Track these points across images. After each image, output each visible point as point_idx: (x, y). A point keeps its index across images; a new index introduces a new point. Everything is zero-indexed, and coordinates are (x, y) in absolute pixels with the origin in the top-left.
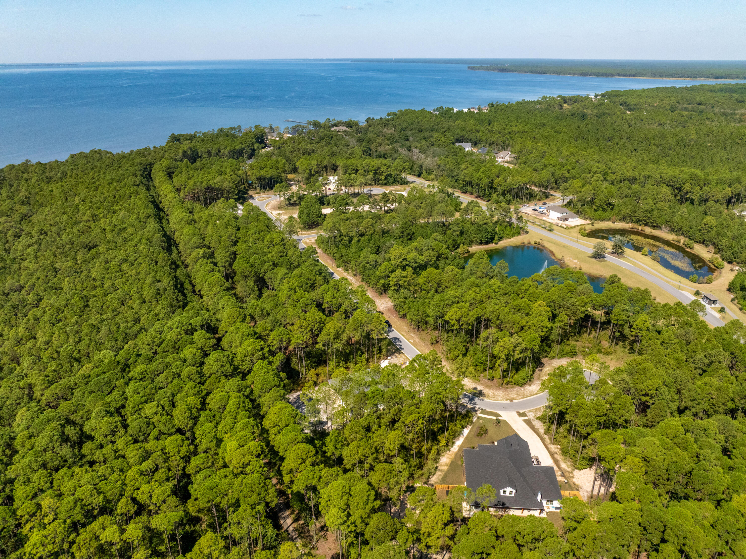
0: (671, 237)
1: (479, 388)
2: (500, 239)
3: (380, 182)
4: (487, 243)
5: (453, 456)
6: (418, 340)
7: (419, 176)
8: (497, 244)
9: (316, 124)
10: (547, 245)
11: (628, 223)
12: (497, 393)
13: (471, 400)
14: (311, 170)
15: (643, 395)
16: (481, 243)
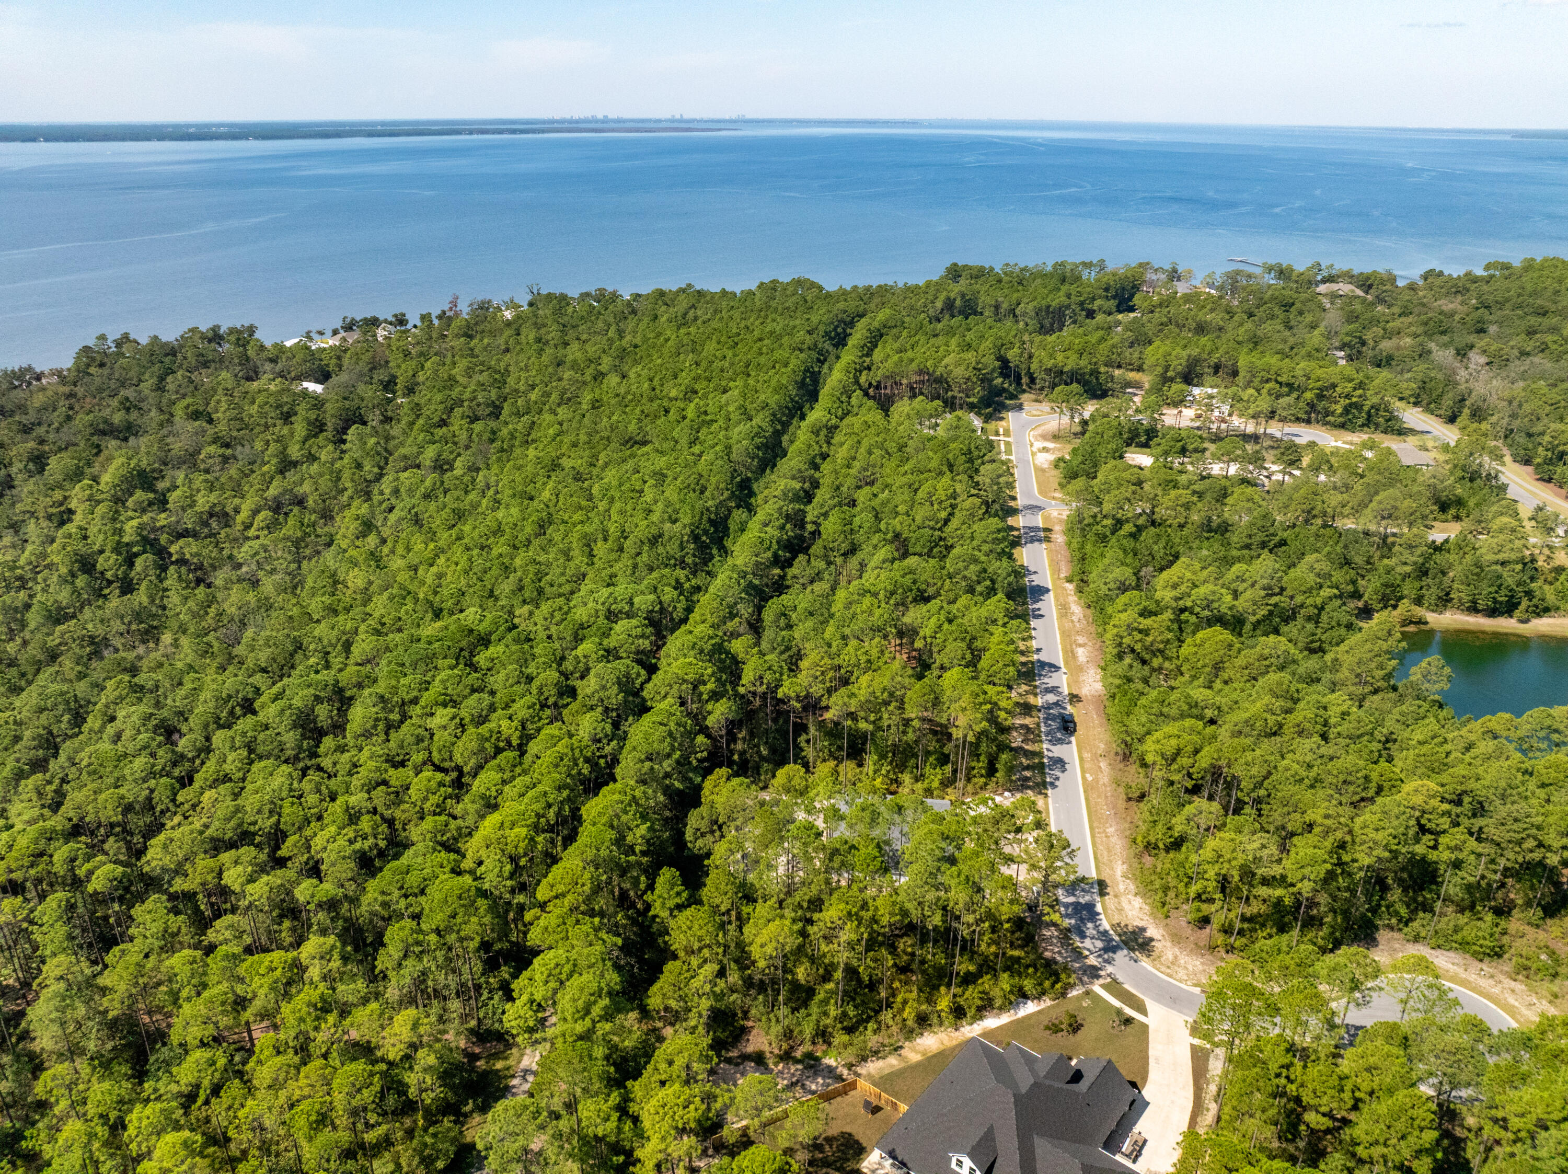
1: (1151, 932)
2: (1543, 610)
3: (1330, 418)
4: (1492, 612)
5: (955, 1043)
6: (1103, 779)
7: (1452, 420)
8: (1526, 621)
9: (1283, 273)
12: (1184, 959)
13: (1110, 948)
14: (1167, 369)
15: (1495, 1121)
16: (1473, 609)
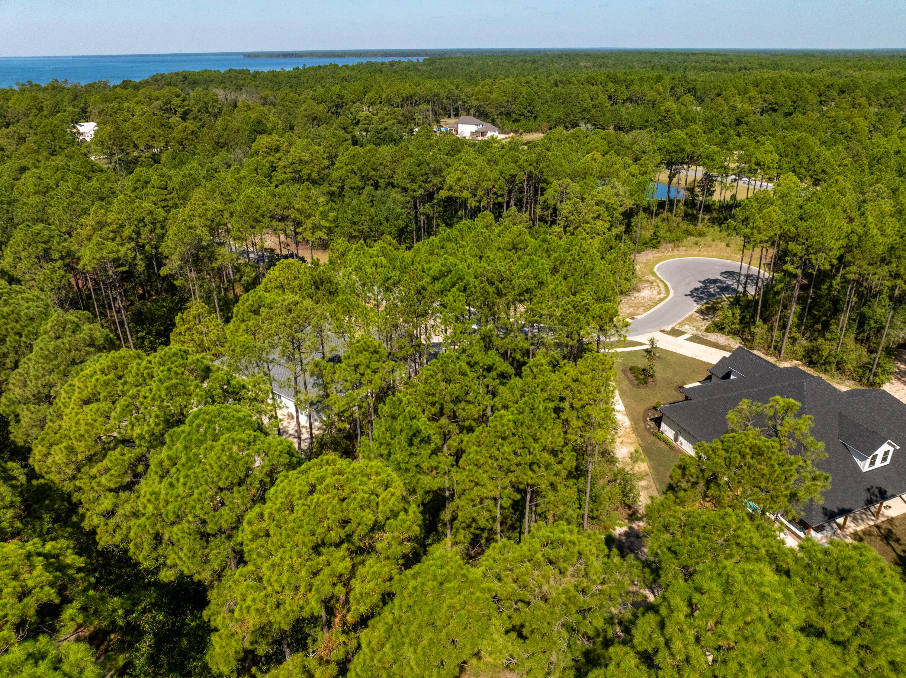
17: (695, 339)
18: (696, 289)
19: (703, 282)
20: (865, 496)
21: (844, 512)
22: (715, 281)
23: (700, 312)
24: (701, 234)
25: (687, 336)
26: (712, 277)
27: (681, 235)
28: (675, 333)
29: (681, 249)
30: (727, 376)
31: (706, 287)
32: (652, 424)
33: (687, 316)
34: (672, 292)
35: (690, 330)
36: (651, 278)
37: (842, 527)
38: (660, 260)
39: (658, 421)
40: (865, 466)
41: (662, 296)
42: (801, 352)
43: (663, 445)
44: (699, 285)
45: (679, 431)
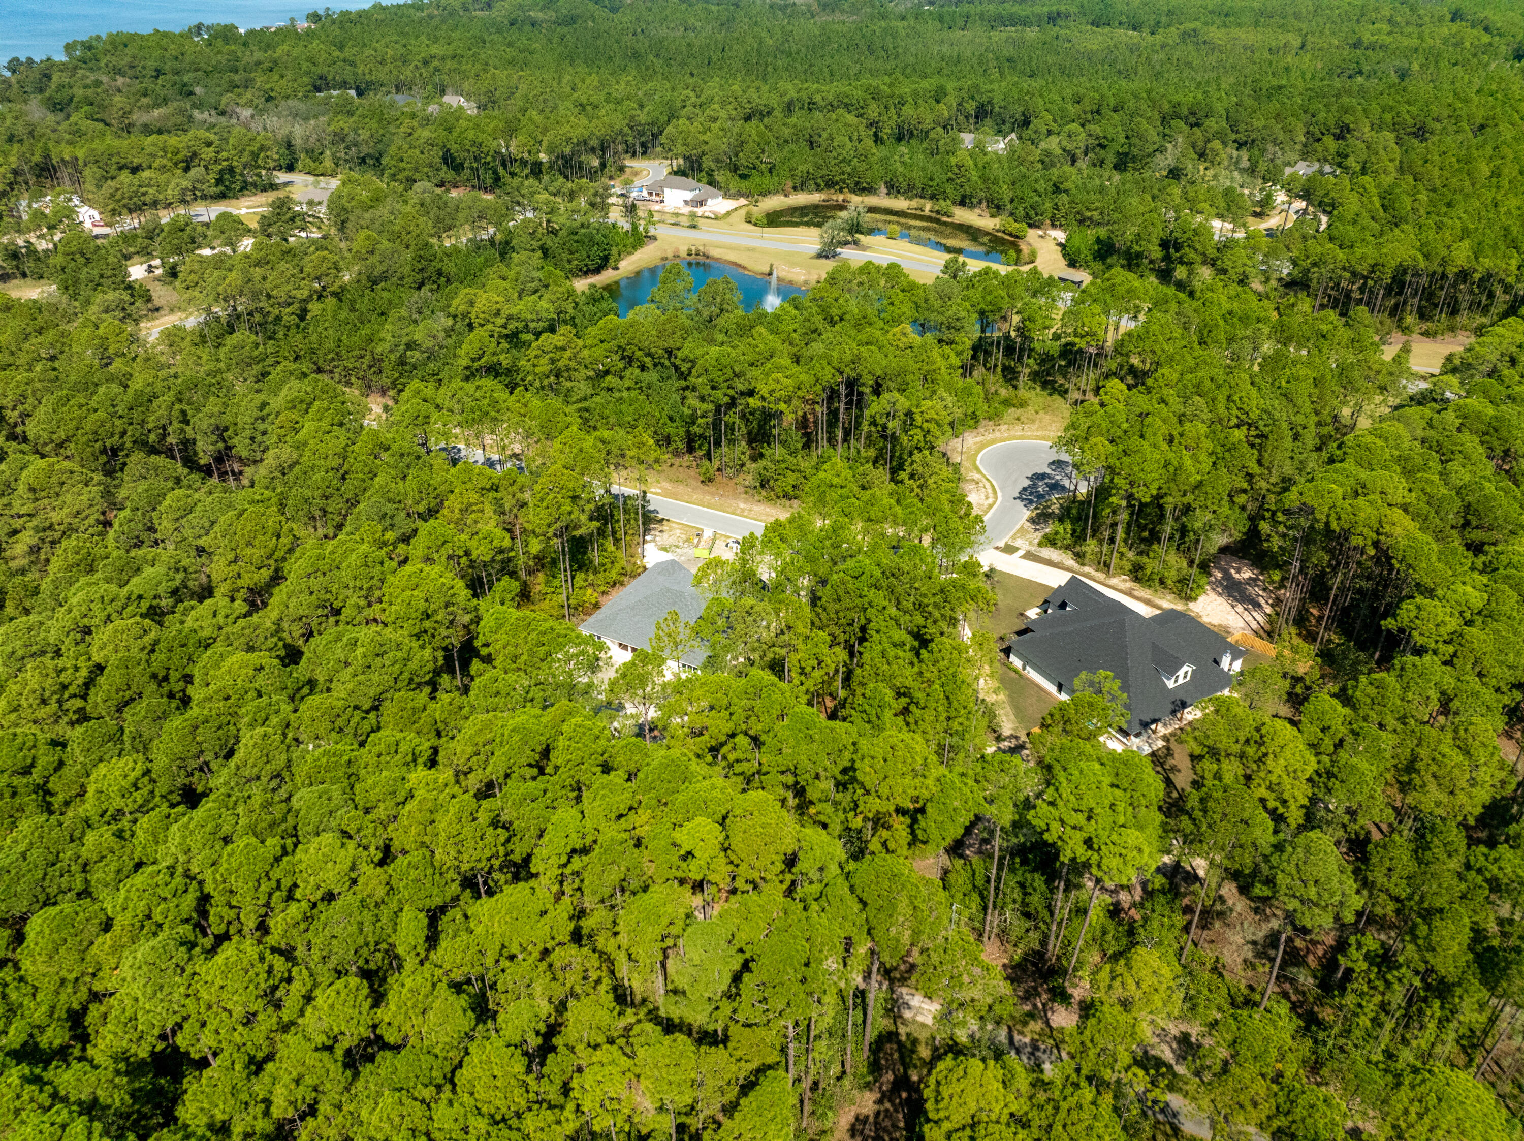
0: (901, 204)
4: (597, 271)
6: (667, 485)
7: (290, 168)
8: (617, 268)
10: (715, 253)
11: (810, 192)
17: (1029, 556)
18: (1025, 489)
19: (1031, 478)
20: (1171, 707)
21: (1155, 721)
22: (1043, 476)
23: (1032, 520)
24: (1022, 404)
25: (1021, 553)
26: (1040, 471)
27: (1001, 407)
28: (1009, 549)
29: (1004, 427)
30: (1063, 605)
31: (1034, 486)
32: (1002, 655)
33: (1018, 526)
34: (999, 494)
35: (1023, 545)
36: (977, 476)
37: (1154, 732)
38: (982, 446)
39: (1007, 651)
40: (1170, 684)
41: (990, 501)
42: (1128, 566)
43: (1013, 674)
44: (1027, 483)
45: (1027, 662)
